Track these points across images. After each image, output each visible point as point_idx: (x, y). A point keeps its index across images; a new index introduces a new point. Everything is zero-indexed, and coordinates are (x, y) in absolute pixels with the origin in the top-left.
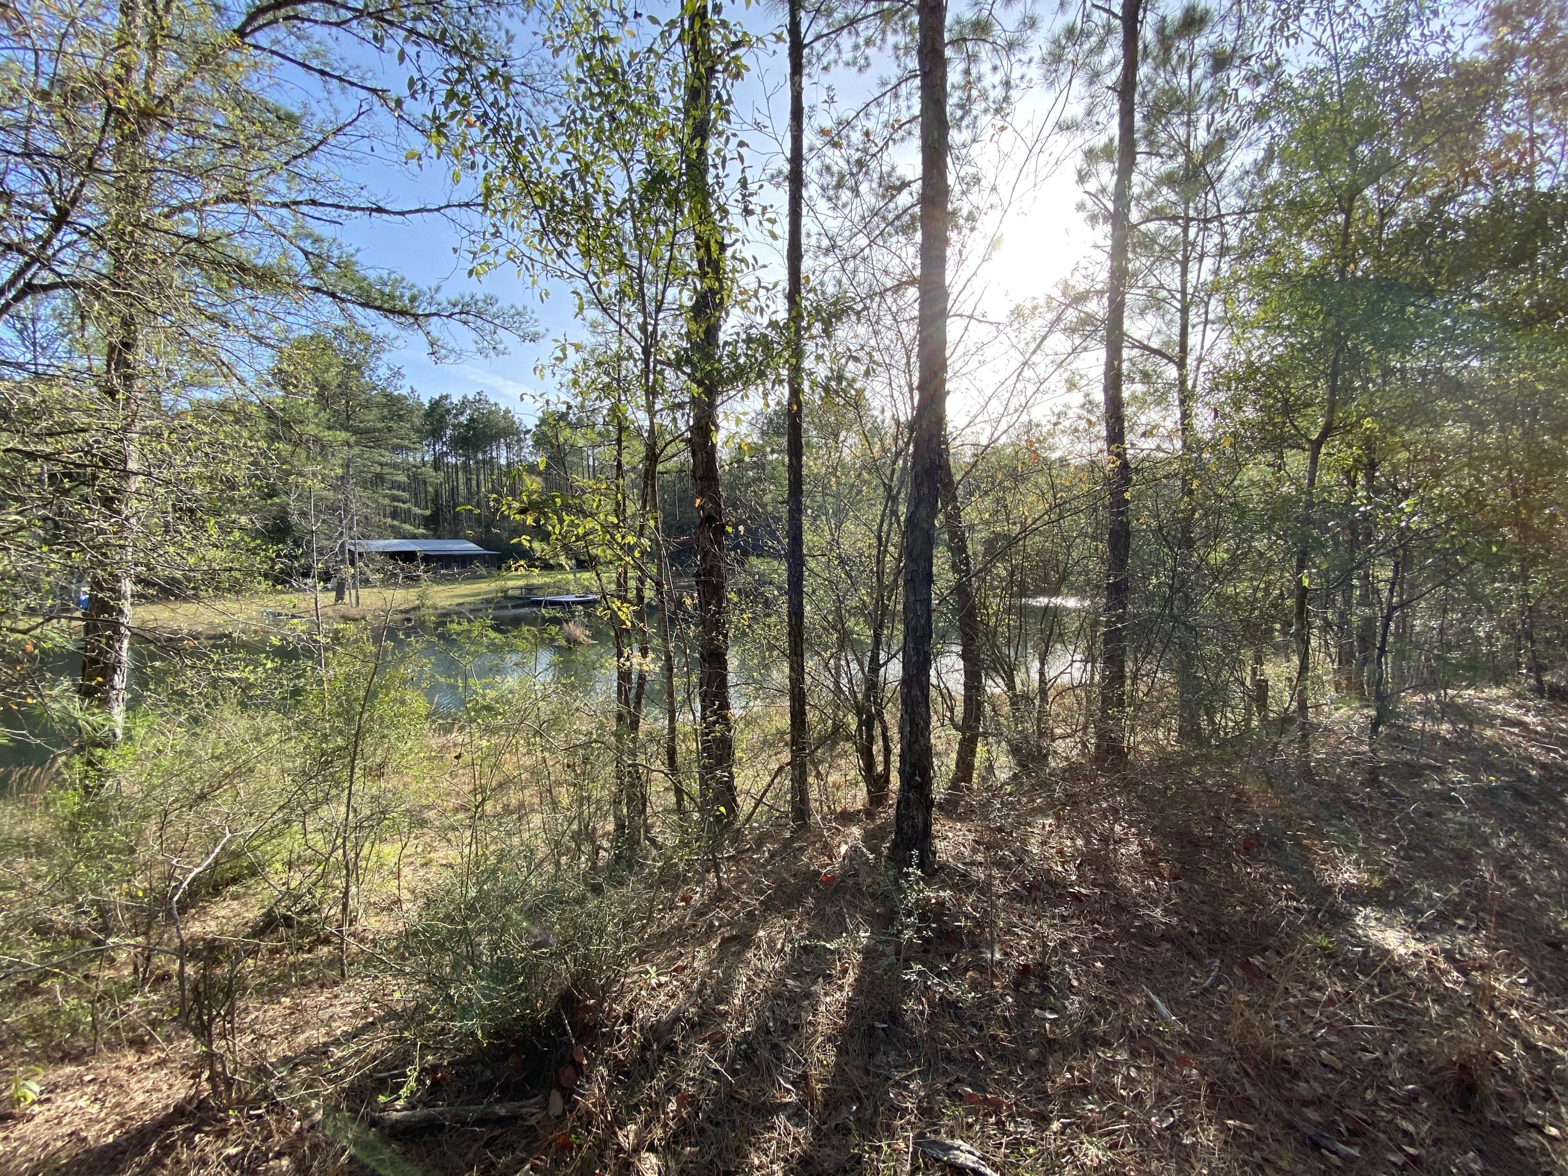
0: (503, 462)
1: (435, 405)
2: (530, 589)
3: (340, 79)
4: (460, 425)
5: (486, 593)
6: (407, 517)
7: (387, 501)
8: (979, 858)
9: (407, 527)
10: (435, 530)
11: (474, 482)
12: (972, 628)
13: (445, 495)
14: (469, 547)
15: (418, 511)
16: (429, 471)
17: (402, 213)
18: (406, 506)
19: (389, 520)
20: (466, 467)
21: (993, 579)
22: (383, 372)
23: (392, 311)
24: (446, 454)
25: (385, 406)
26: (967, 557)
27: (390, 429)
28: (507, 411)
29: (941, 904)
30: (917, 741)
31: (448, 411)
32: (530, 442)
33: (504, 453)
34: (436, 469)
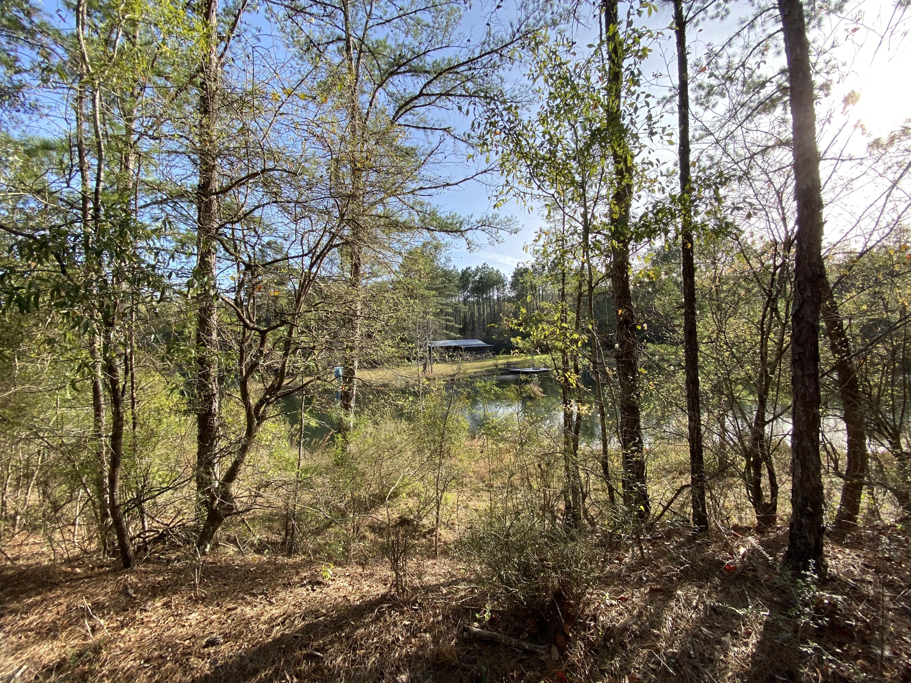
0: (495, 297)
1: (464, 273)
2: (509, 364)
3: (431, 129)
4: (475, 281)
5: (488, 366)
6: (452, 329)
7: (444, 322)
8: (869, 578)
9: (452, 334)
10: (464, 335)
11: (482, 309)
12: (855, 397)
13: (468, 317)
14: (479, 343)
15: (457, 326)
16: (462, 305)
17: (457, 184)
18: (452, 324)
19: (445, 331)
20: (478, 302)
21: (873, 357)
22: (443, 260)
23: (452, 232)
24: (469, 297)
25: (443, 276)
26: (846, 340)
27: (445, 287)
28: (498, 271)
29: (833, 605)
30: (808, 480)
31: (470, 275)
32: (509, 286)
33: (496, 293)
34: (465, 304)
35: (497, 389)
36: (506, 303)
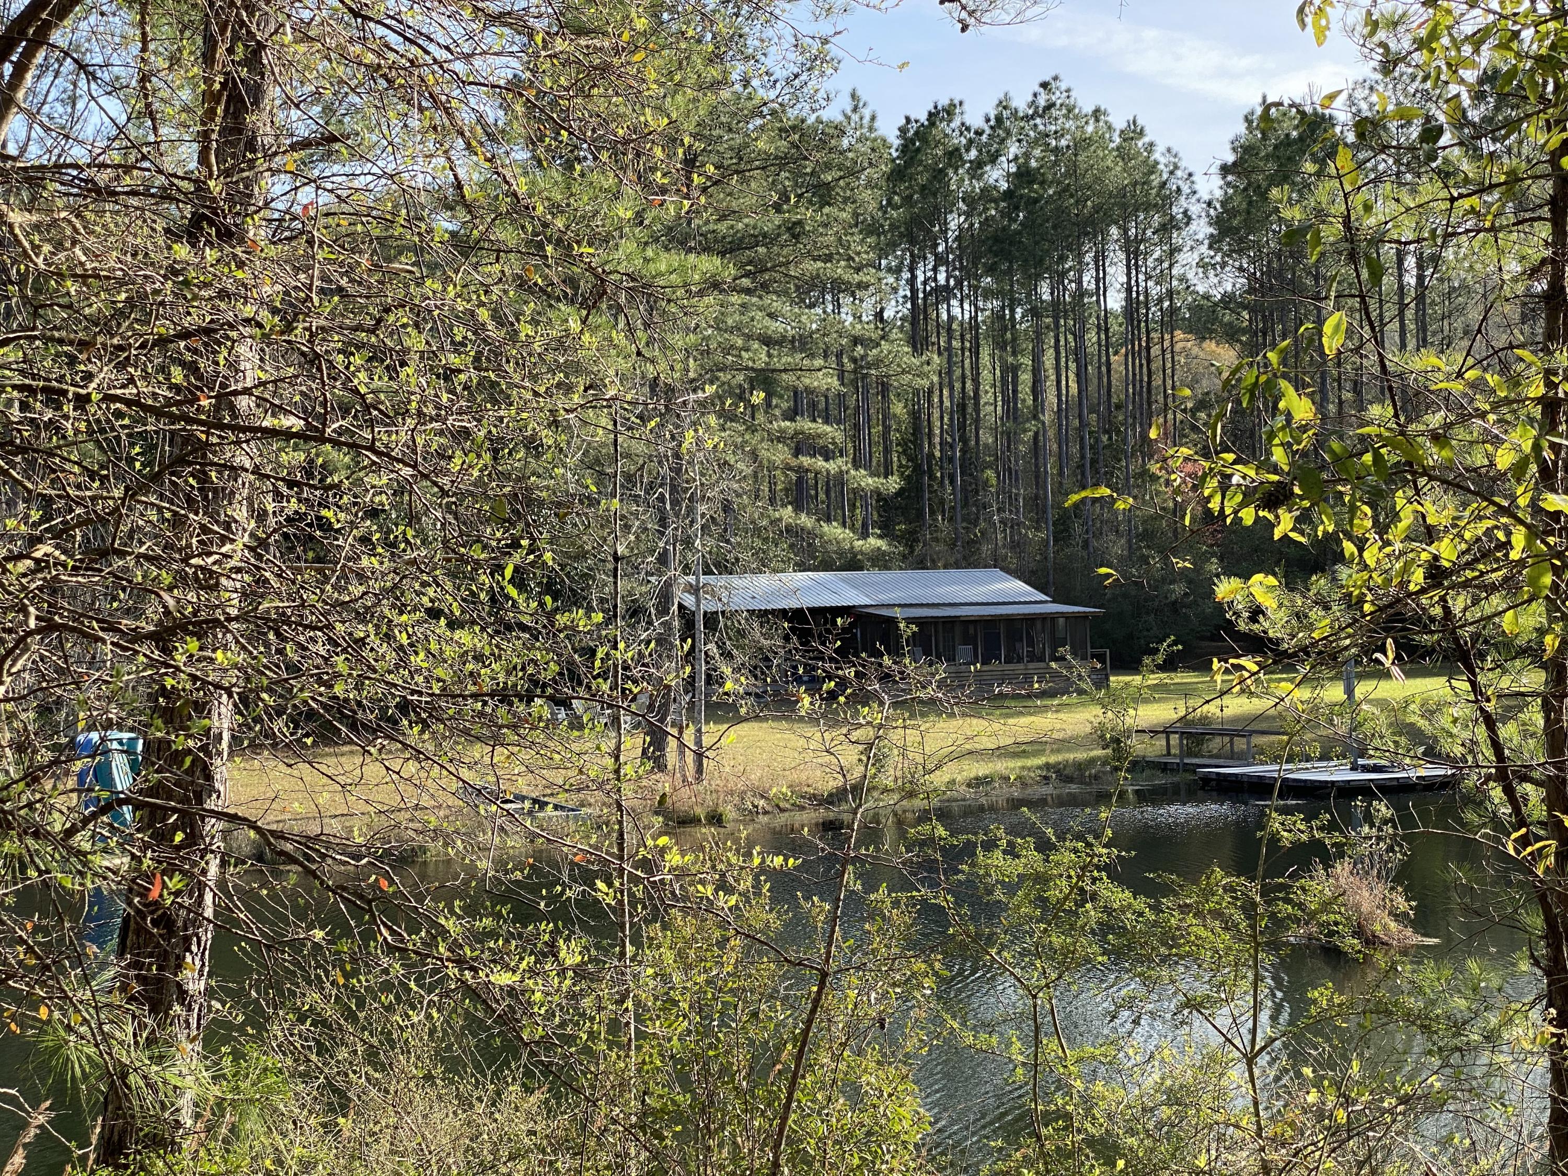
0: (1115, 301)
1: (919, 140)
2: (1195, 733)
4: (988, 194)
6: (832, 499)
7: (780, 454)
9: (835, 531)
10: (910, 539)
11: (1025, 377)
13: (938, 424)
14: (1004, 591)
15: (867, 481)
16: (897, 350)
18: (832, 466)
19: (787, 513)
20: (1001, 329)
22: (782, 59)
24: (943, 293)
25: (782, 161)
27: (795, 230)
28: (1134, 132)
31: (954, 156)
32: (1202, 229)
33: (1117, 274)
34: (918, 342)
35: (1120, 896)
36: (1182, 339)
